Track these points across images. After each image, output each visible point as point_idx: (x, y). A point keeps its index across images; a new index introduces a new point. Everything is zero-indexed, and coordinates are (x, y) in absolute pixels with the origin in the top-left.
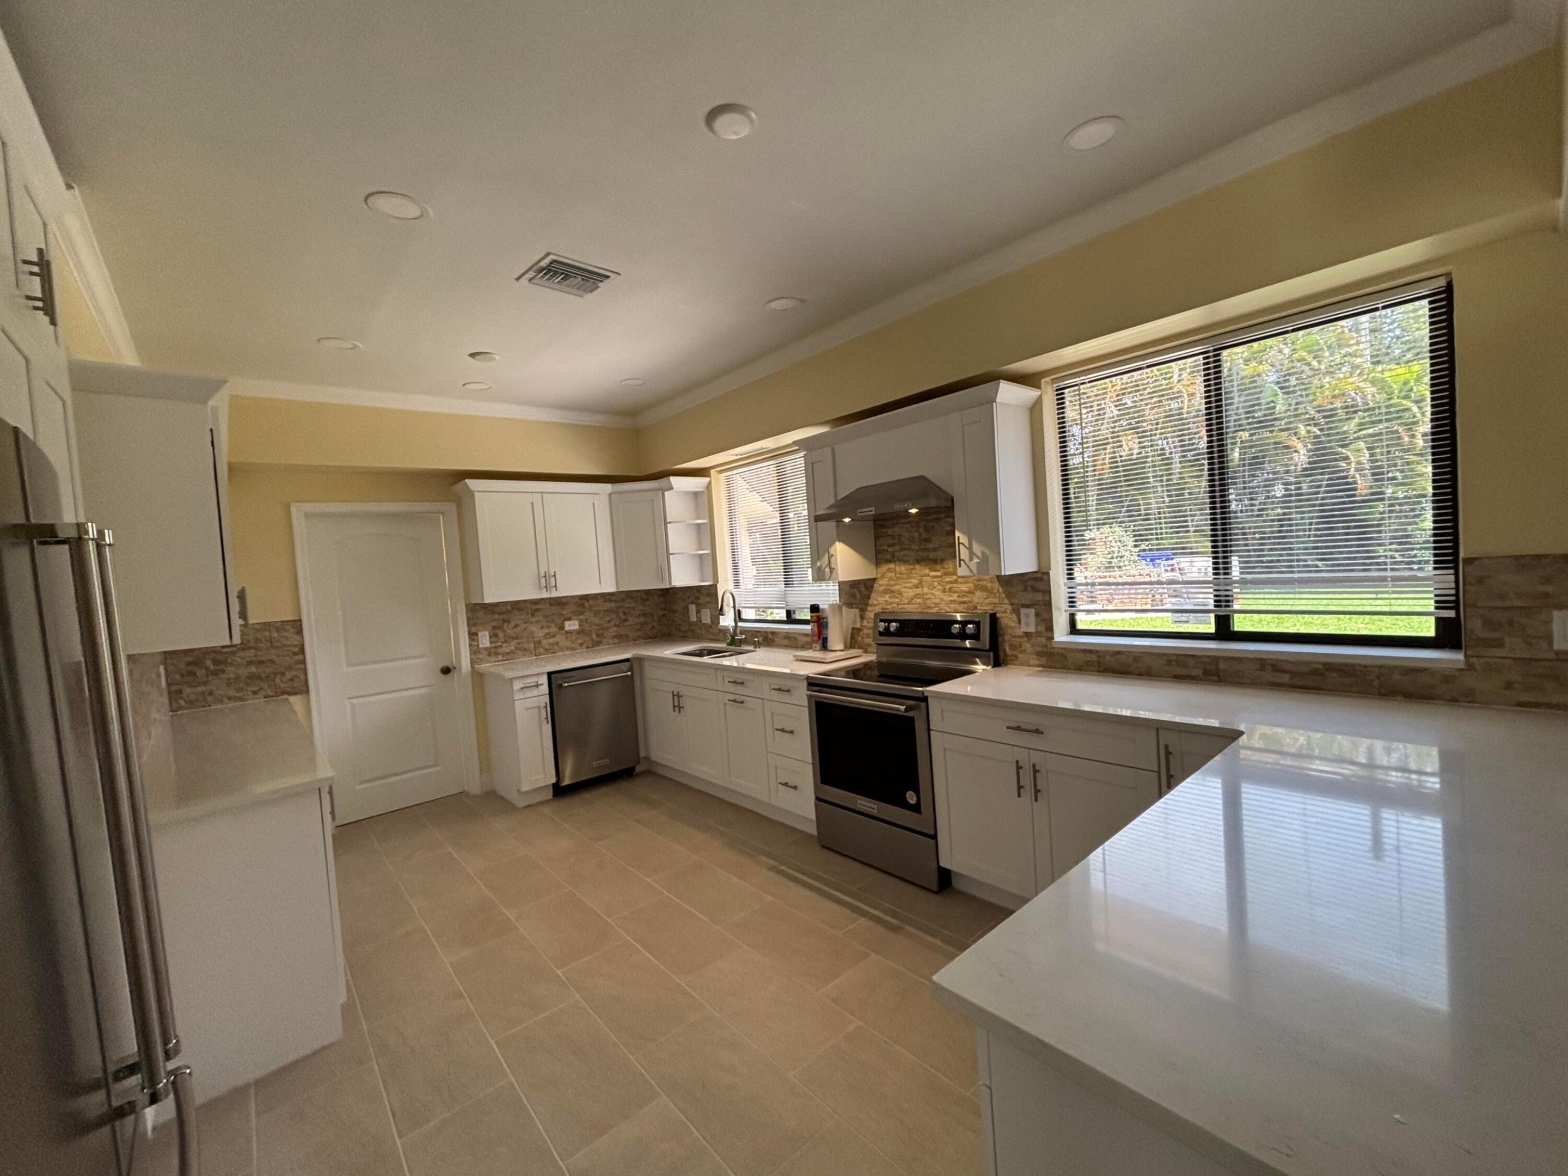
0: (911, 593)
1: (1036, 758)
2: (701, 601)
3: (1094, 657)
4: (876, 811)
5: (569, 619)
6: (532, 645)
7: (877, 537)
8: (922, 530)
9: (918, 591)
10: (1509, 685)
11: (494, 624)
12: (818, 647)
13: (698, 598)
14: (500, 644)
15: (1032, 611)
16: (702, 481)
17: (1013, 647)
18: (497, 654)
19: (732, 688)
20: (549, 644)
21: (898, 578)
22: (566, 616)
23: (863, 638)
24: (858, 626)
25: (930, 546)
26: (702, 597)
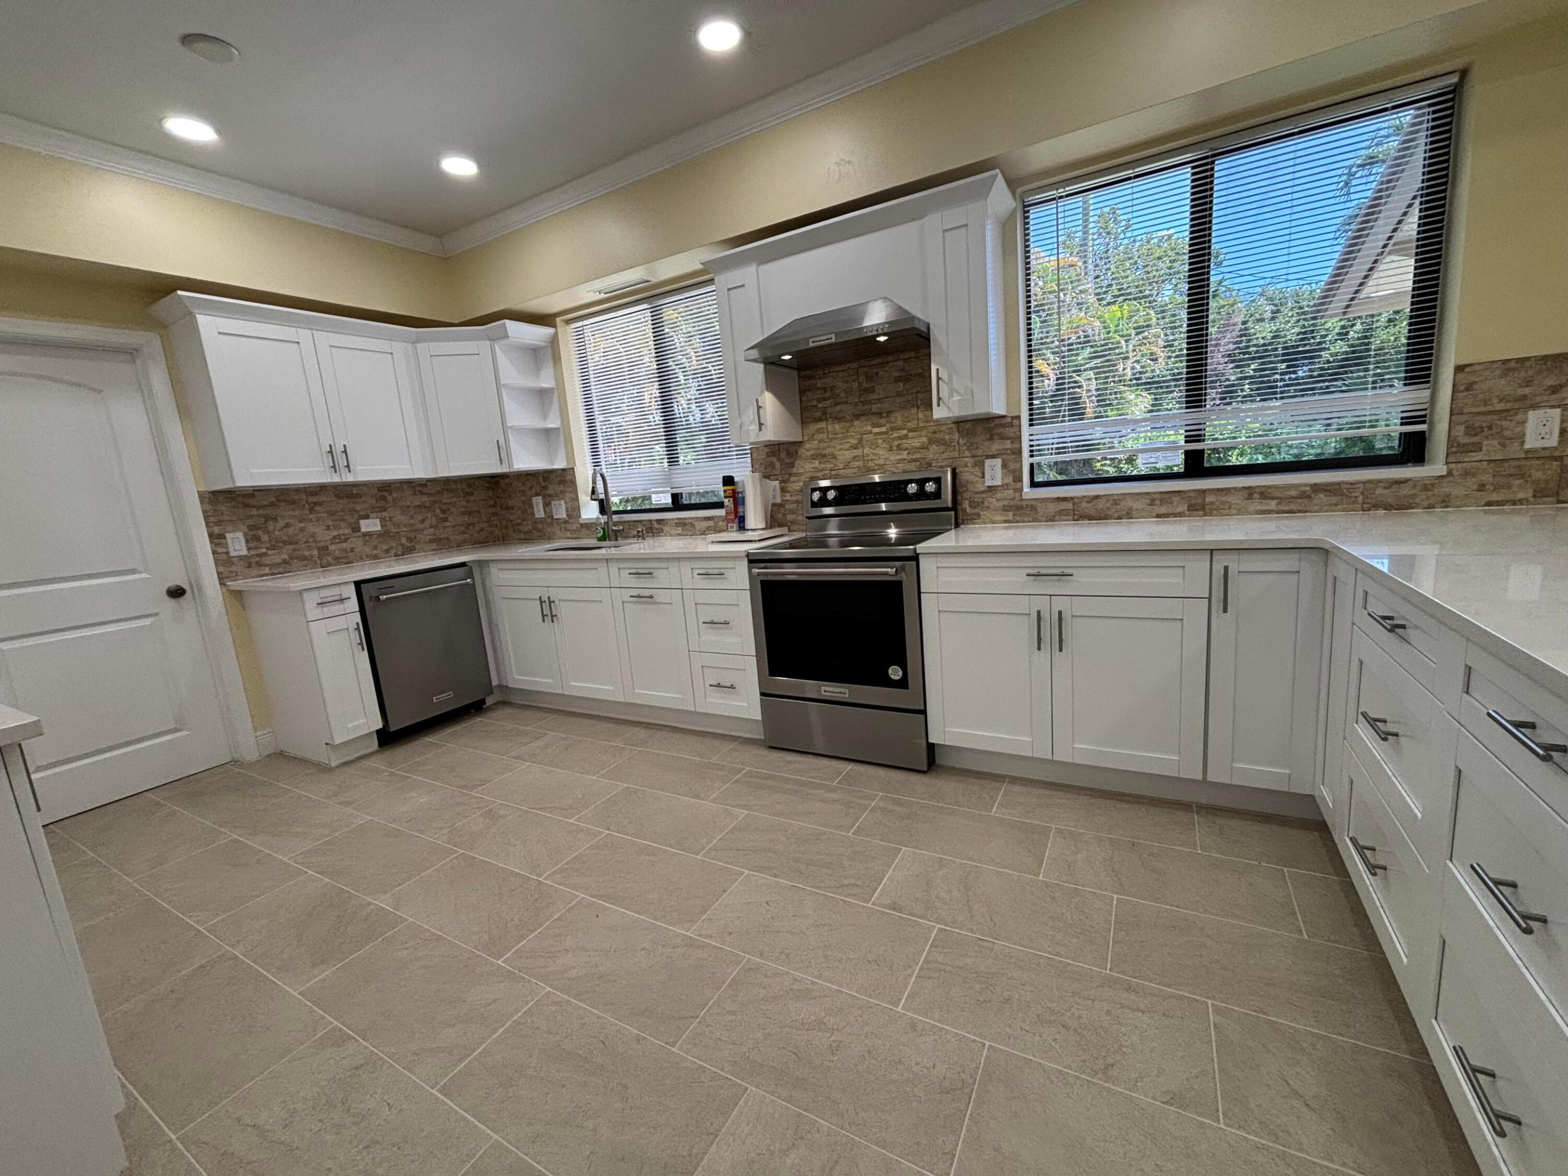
0: (848, 455)
1: (1059, 604)
2: (551, 492)
3: (1069, 505)
4: (847, 696)
5: (367, 517)
6: (315, 552)
7: (802, 392)
8: (862, 379)
9: (858, 452)
10: (1482, 488)
11: (250, 522)
12: (735, 526)
13: (545, 488)
14: (264, 550)
15: (998, 462)
16: (547, 331)
17: (973, 504)
18: (259, 565)
19: (634, 582)
20: (340, 550)
21: (831, 440)
22: (361, 513)
23: (784, 515)
24: (778, 501)
25: (873, 396)
26: (550, 487)
